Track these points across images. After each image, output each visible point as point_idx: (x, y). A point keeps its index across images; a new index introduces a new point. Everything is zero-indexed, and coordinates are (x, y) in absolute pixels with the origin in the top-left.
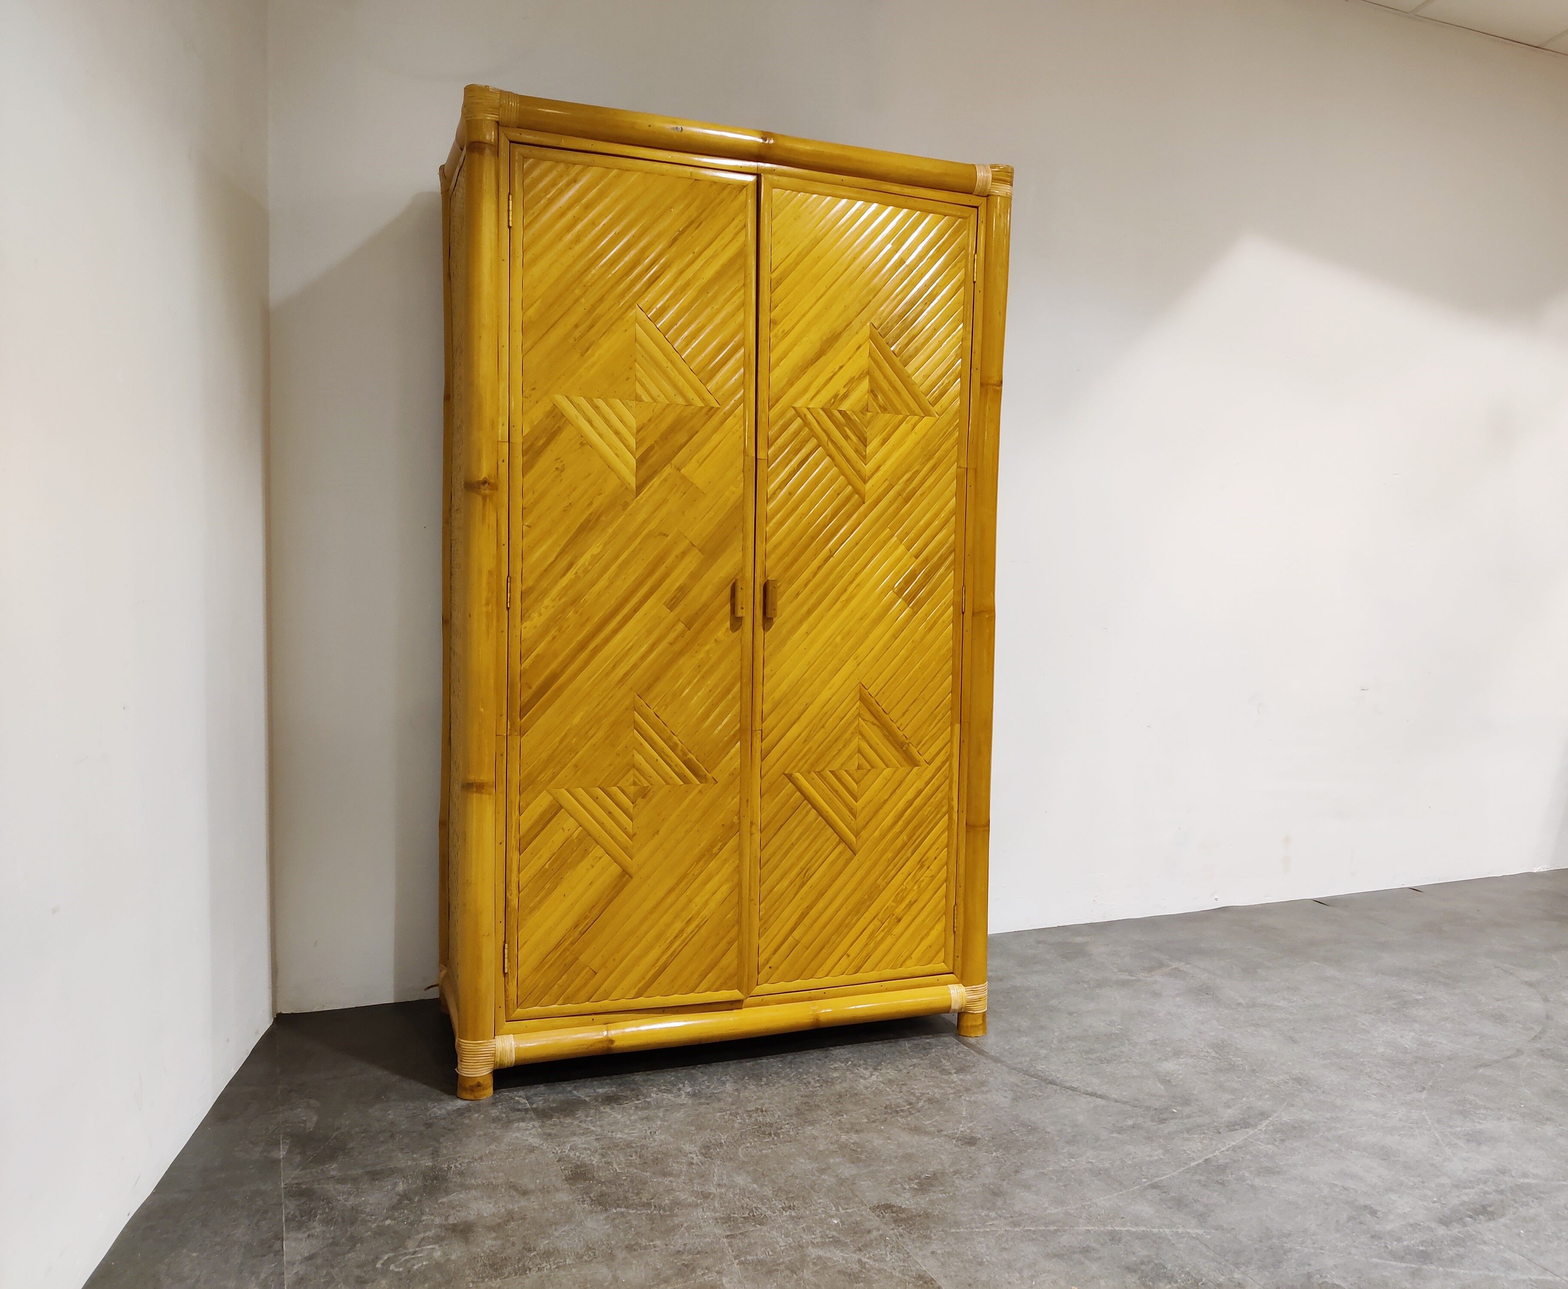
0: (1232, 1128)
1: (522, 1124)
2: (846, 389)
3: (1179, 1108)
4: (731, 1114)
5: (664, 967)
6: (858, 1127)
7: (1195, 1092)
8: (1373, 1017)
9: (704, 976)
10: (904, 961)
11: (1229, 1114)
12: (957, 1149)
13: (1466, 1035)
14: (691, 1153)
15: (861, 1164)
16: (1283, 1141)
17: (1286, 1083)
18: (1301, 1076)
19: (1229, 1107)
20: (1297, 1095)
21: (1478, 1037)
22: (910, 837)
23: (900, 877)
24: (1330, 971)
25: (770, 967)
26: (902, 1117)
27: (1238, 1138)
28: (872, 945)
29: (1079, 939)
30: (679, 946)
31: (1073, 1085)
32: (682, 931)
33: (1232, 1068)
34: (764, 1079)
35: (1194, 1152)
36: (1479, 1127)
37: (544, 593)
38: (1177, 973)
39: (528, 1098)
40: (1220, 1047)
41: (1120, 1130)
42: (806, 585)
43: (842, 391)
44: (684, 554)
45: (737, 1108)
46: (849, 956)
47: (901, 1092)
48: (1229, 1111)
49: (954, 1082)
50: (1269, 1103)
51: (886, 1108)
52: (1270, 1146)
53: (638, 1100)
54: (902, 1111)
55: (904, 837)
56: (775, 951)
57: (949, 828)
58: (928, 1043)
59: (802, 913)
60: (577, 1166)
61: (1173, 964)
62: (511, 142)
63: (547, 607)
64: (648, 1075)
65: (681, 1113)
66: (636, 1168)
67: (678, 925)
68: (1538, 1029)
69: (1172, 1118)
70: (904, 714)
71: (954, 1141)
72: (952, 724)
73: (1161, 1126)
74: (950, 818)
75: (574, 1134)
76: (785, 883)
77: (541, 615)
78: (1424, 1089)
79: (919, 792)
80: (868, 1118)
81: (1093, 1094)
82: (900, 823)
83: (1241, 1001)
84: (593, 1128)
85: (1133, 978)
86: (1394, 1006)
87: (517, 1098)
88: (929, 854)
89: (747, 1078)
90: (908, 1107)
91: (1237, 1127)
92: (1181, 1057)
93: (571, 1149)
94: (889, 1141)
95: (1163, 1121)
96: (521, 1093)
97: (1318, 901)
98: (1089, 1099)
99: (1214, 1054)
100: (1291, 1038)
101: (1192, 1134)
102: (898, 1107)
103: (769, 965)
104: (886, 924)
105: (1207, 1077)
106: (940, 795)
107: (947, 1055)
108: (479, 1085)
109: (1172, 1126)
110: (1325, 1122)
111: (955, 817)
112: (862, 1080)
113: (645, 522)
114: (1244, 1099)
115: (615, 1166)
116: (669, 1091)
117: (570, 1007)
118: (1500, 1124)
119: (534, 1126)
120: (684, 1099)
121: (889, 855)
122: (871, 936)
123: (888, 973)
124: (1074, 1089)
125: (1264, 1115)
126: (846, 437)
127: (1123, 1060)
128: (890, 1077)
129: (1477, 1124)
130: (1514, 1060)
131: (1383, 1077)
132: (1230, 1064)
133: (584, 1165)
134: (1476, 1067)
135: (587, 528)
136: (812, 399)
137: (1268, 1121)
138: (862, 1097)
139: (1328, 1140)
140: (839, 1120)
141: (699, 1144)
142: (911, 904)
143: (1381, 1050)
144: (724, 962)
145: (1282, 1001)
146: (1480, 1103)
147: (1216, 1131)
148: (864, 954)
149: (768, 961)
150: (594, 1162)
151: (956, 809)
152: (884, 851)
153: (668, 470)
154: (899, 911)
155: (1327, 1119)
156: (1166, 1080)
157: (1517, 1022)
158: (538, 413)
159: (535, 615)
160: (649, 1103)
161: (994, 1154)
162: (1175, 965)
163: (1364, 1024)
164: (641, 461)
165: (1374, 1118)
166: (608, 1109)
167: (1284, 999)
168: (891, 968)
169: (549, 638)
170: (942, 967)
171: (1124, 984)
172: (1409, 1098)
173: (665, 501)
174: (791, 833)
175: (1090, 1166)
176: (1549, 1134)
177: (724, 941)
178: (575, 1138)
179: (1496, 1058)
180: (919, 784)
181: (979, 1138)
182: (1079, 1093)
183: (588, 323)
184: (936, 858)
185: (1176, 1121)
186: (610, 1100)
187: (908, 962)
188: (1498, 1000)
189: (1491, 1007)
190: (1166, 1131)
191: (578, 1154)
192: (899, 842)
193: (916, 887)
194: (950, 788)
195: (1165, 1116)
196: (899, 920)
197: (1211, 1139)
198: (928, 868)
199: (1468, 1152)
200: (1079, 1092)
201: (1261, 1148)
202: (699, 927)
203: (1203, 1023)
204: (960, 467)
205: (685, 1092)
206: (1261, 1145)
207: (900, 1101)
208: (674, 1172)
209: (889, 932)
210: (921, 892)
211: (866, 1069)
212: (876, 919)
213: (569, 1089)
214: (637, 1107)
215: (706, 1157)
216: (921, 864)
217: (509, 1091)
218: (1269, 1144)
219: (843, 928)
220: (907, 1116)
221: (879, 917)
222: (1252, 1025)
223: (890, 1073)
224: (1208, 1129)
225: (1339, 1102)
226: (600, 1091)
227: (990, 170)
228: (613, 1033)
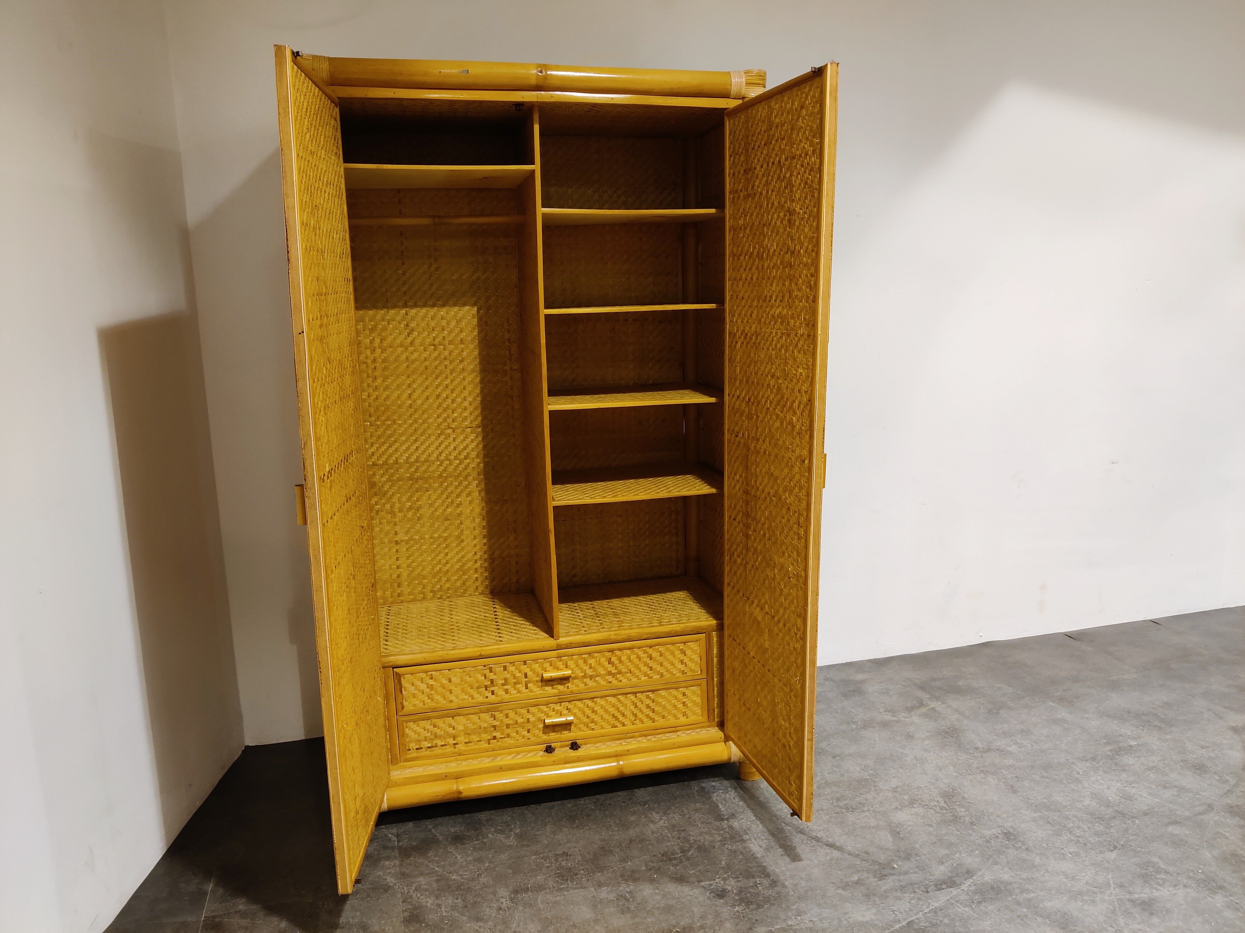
0: (939, 886)
3: (900, 863)
4: (542, 858)
6: (637, 875)
7: (917, 846)
8: (1088, 765)
11: (940, 871)
13: (1165, 787)
14: (502, 897)
15: (629, 915)
16: (979, 902)
17: (997, 837)
18: (1011, 831)
19: (943, 863)
20: (1003, 852)
21: (1176, 790)
24: (1063, 713)
27: (941, 898)
29: (860, 677)
31: (818, 835)
33: (956, 819)
34: (577, 821)
35: (901, 913)
36: (1156, 894)
38: (933, 715)
39: (398, 836)
40: (949, 796)
41: (845, 886)
45: (550, 851)
47: (679, 838)
48: (942, 868)
49: (723, 829)
50: (977, 860)
51: (663, 855)
52: (966, 909)
54: (675, 858)
58: (713, 786)
60: (415, 908)
61: (931, 704)
64: (492, 814)
65: (507, 854)
66: (458, 912)
68: (1232, 781)
69: (891, 874)
71: (708, 892)
73: (880, 883)
75: (421, 874)
78: (1115, 847)
80: (646, 865)
81: (831, 846)
83: (979, 745)
84: (437, 869)
85: (895, 719)
86: (1109, 753)
87: (390, 835)
90: (680, 854)
91: (944, 886)
92: (915, 806)
94: (657, 891)
95: (882, 877)
96: (395, 831)
97: (1069, 636)
98: (828, 850)
99: (943, 804)
100: (1012, 787)
101: (905, 893)
102: (673, 854)
105: (931, 829)
107: (725, 800)
109: (889, 883)
110: (1021, 883)
112: (651, 825)
114: (957, 855)
115: (443, 909)
118: (1175, 891)
120: (512, 841)
124: (817, 840)
125: (970, 873)
127: (866, 809)
128: (675, 822)
129: (1154, 891)
130: (1203, 817)
131: (1082, 833)
132: (954, 815)
133: (420, 907)
134: (1168, 824)
137: (971, 881)
138: (647, 843)
139: (1018, 903)
140: (624, 867)
141: (511, 888)
143: (1087, 802)
145: (1013, 745)
146: (1162, 866)
147: (925, 890)
155: (1023, 879)
156: (896, 832)
157: (1215, 773)
161: (737, 908)
162: (933, 704)
163: (1078, 773)
165: (1065, 880)
166: (452, 850)
167: (1016, 743)
171: (885, 725)
172: (1100, 858)
175: (811, 925)
176: (1218, 905)
178: (421, 879)
179: (1187, 814)
181: (729, 891)
182: (821, 844)
185: (894, 877)
186: (458, 839)
188: (1203, 748)
189: (1195, 756)
190: (884, 888)
191: (419, 895)
195: (886, 872)
197: (919, 899)
199: (1139, 923)
200: (822, 842)
201: (959, 910)
203: (941, 770)
205: (514, 833)
206: (960, 908)
207: (676, 848)
208: (485, 917)
211: (657, 813)
213: (430, 827)
214: (475, 848)
215: (512, 903)
217: (386, 828)
218: (967, 906)
220: (677, 865)
222: (982, 772)
223: (676, 818)
224: (919, 888)
225: (1038, 860)
226: (452, 830)
227: (744, 75)
228: (461, 788)
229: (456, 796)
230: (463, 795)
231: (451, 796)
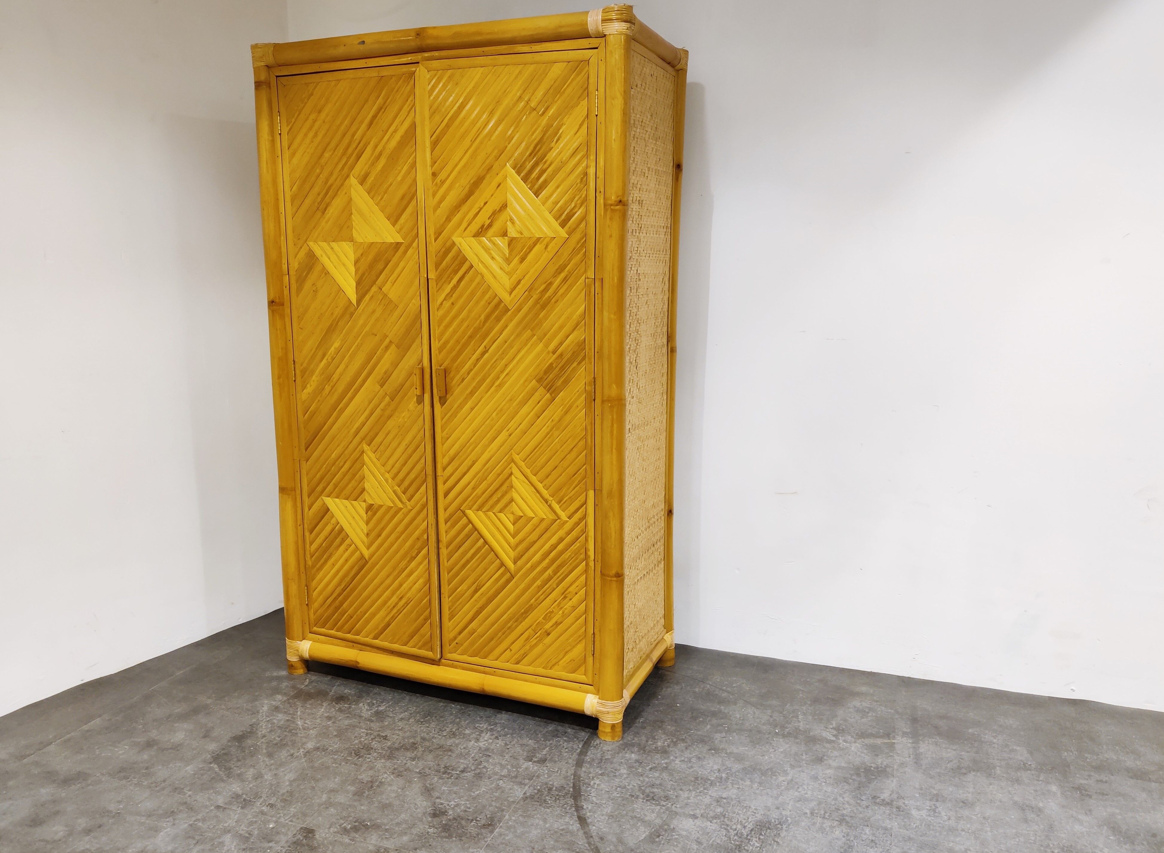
1: (279, 697)
2: (490, 221)
4: (367, 734)
5: (388, 625)
6: (405, 773)
9: (412, 637)
10: (553, 665)
12: (421, 816)
14: (305, 748)
15: (356, 798)
22: (555, 572)
23: (548, 601)
25: (457, 643)
28: (527, 647)
30: (396, 613)
31: (586, 806)
32: (397, 604)
34: (428, 718)
37: (313, 372)
40: (766, 827)
42: (468, 374)
43: (488, 222)
44: (387, 348)
45: (379, 731)
46: (511, 650)
47: (476, 761)
49: (519, 768)
51: (445, 767)
54: (449, 774)
55: (550, 571)
56: (460, 633)
57: (586, 571)
59: (477, 611)
61: (899, 738)
62: (277, 76)
63: (314, 381)
65: (351, 722)
66: (267, 745)
67: (394, 599)
70: (547, 477)
71: (431, 809)
72: (586, 490)
74: (587, 565)
76: (464, 586)
77: (311, 386)
79: (561, 540)
80: (423, 769)
81: (582, 819)
82: (547, 561)
83: (884, 795)
84: (299, 713)
85: (834, 739)
88: (570, 589)
89: (419, 713)
90: (458, 773)
92: (715, 822)
93: (268, 721)
94: (400, 791)
98: (574, 822)
99: (747, 830)
102: (453, 770)
103: (456, 641)
104: (538, 634)
106: (578, 545)
107: (558, 746)
108: (292, 666)
111: (592, 564)
112: (473, 742)
113: (364, 325)
115: (263, 740)
117: (340, 634)
119: (281, 701)
120: (368, 714)
121: (538, 583)
122: (527, 639)
123: (541, 671)
124: (579, 808)
126: (493, 258)
127: (664, 804)
128: (492, 748)
133: (254, 733)
135: (330, 330)
136: (464, 231)
138: (449, 754)
140: (406, 764)
141: (319, 745)
142: (557, 624)
144: (422, 631)
145: (925, 811)
148: (522, 652)
149: (455, 638)
150: (260, 733)
151: (592, 557)
152: (534, 580)
153: (374, 289)
154: (547, 626)
156: (659, 834)
158: (302, 254)
159: (308, 386)
161: (431, 830)
162: (900, 740)
164: (358, 284)
166: (326, 705)
167: (933, 810)
168: (543, 668)
169: (317, 401)
170: (583, 678)
171: (813, 741)
173: (373, 312)
174: (466, 552)
177: (422, 617)
178: (282, 715)
180: (561, 533)
181: (447, 815)
182: (575, 815)
183: (324, 191)
184: (576, 594)
186: (339, 699)
187: (556, 667)
191: (264, 725)
192: (546, 574)
193: (561, 612)
194: (586, 540)
196: (549, 634)
198: (571, 599)
200: (578, 812)
202: (407, 604)
203: (799, 801)
204: (588, 278)
205: (378, 709)
207: (462, 766)
208: (276, 756)
209: (540, 640)
210: (565, 616)
211: (492, 735)
212: (530, 629)
214: (340, 709)
215: (304, 755)
216: (565, 595)
219: (506, 629)
220: (443, 779)
221: (533, 627)
222: (842, 820)
223: (499, 744)
227: (601, 13)
229: (355, 664)
230: (360, 665)
231: (351, 663)
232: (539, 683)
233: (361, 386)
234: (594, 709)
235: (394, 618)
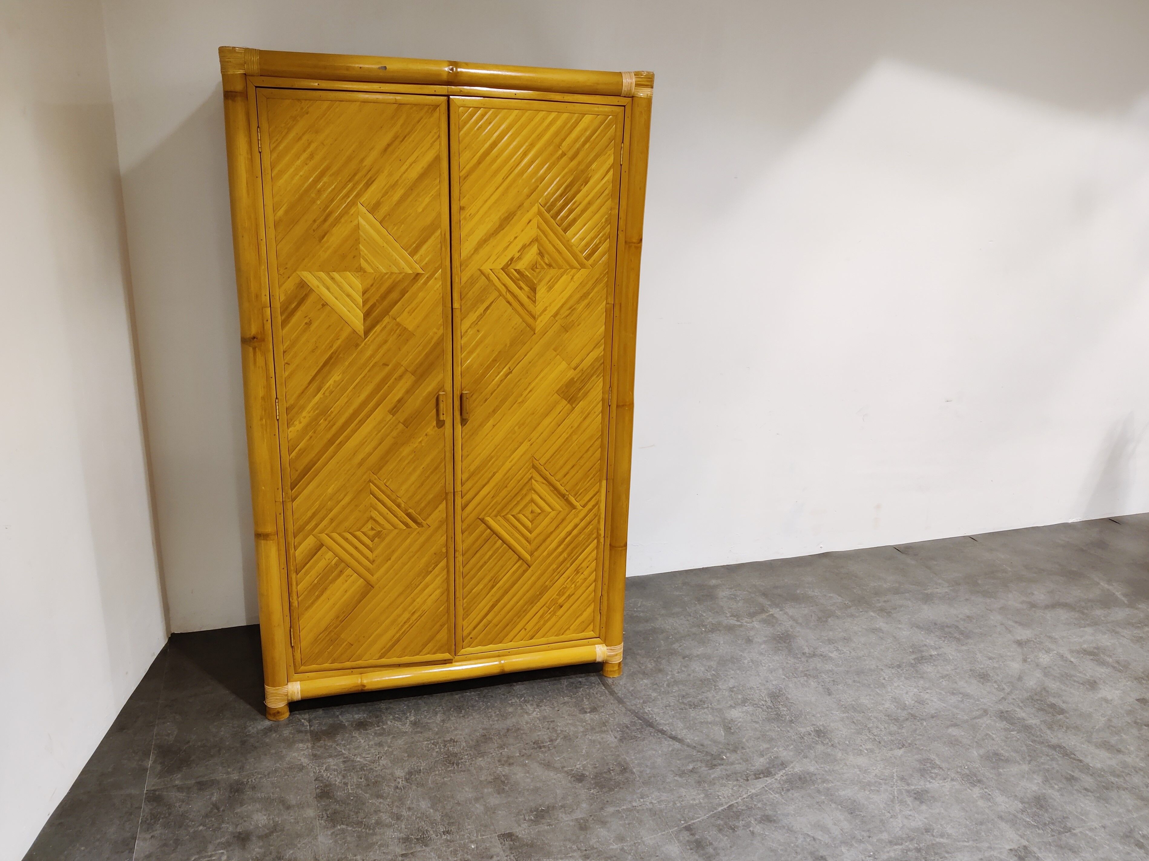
0: (757, 776)
1: (301, 745)
2: (520, 253)
3: (728, 755)
4: (433, 744)
5: (398, 640)
6: (511, 761)
7: (744, 740)
8: (893, 672)
9: (425, 645)
10: (565, 631)
11: (760, 762)
12: (569, 785)
13: (953, 694)
14: (399, 778)
15: (503, 795)
16: (788, 790)
17: (810, 734)
18: (822, 728)
19: (763, 756)
20: (813, 747)
21: (961, 696)
22: (569, 555)
23: (562, 580)
24: (881, 623)
25: (471, 638)
26: (543, 752)
27: (757, 786)
28: (542, 622)
29: (714, 582)
30: (408, 628)
31: (664, 729)
32: (409, 619)
33: (778, 717)
34: (463, 711)
35: (724, 797)
36: (928, 785)
37: (303, 408)
38: (771, 621)
39: (310, 721)
40: (775, 696)
41: (682, 774)
42: (492, 394)
43: (517, 255)
44: (401, 377)
45: (439, 738)
46: (526, 629)
47: (548, 729)
48: (762, 760)
49: (585, 721)
50: (791, 753)
51: (534, 743)
52: (777, 796)
53: (378, 726)
54: (544, 746)
55: (565, 555)
56: (474, 628)
57: (597, 547)
58: (580, 682)
59: (493, 604)
60: (326, 786)
61: (771, 610)
62: (256, 87)
63: (305, 417)
64: (391, 703)
65: (403, 740)
66: (362, 790)
67: (406, 615)
68: (1007, 690)
69: (720, 765)
70: (565, 476)
71: (570, 777)
72: (600, 481)
73: (710, 771)
74: (598, 542)
75: (330, 756)
76: (481, 586)
77: (300, 423)
78: (903, 746)
79: (576, 526)
80: (520, 752)
81: (674, 738)
82: (562, 546)
83: (806, 650)
84: (343, 751)
85: (739, 623)
86: (913, 662)
87: (303, 721)
88: (583, 565)
89: (452, 710)
90: (549, 743)
91: (761, 776)
92: (746, 705)
93: (326, 770)
94: (527, 775)
95: (713, 766)
96: (307, 716)
97: (898, 549)
98: (671, 742)
99: (769, 704)
100: (828, 689)
101: (730, 781)
102: (543, 743)
103: (471, 636)
104: (552, 609)
105: (757, 726)
106: (591, 527)
107: (589, 694)
108: (277, 713)
109: (717, 772)
110: (823, 774)
111: (602, 540)
112: (526, 716)
113: (372, 356)
114: (775, 749)
115: (349, 787)
116: (400, 720)
117: (336, 665)
118: (943, 784)
119: (308, 748)
120: (407, 728)
121: (554, 566)
122: (542, 617)
123: (553, 638)
124: (663, 732)
125: (783, 765)
126: (521, 288)
127: (706, 706)
128: (546, 714)
129: (928, 783)
130: (977, 721)
131: (879, 733)
132: (777, 714)
133: (330, 785)
134: (948, 727)
135: (329, 363)
136: (493, 263)
137: (784, 771)
138: (522, 732)
139: (819, 791)
140: (501, 753)
141: (406, 770)
142: (570, 596)
143: (887, 705)
144: (438, 637)
145: (835, 652)
146: (938, 762)
147: (745, 778)
148: (537, 628)
149: (470, 634)
150: (337, 783)
151: (603, 535)
152: (550, 565)
153: (386, 320)
154: (560, 601)
155: (826, 771)
156: (728, 727)
157: (995, 682)
158: (290, 285)
159: (297, 423)
160: (384, 729)
161: (592, 791)
162: (773, 611)
163: (884, 679)
164: (367, 315)
165: (858, 772)
166: (357, 735)
167: (837, 650)
168: (556, 636)
169: (308, 437)
170: (592, 634)
171: (730, 629)
172: (890, 754)
173: (386, 342)
174: (484, 555)
175: (651, 806)
176: (975, 796)
177: (439, 624)
178: (330, 760)
179: (966, 717)
180: (576, 520)
181: (587, 776)
182: (666, 737)
183: (322, 218)
184: (588, 567)
185: (722, 767)
186: (361, 725)
187: (567, 632)
188: (990, 659)
189: (982, 666)
190: (712, 776)
191: (329, 774)
192: (561, 558)
193: (573, 586)
194: (599, 522)
195: (715, 762)
196: (561, 607)
197: (740, 786)
198: (582, 573)
199: (911, 810)
200: (666, 735)
201: (771, 796)
202: (421, 616)
203: (772, 672)
204: (608, 304)
205: (410, 721)
206: (771, 794)
207: (545, 737)
208: (385, 795)
209: (554, 613)
210: (577, 588)
211: (532, 705)
212: (545, 606)
213: (338, 713)
214: (375, 733)
215: (407, 782)
216: (577, 571)
217: (300, 714)
218: (777, 793)
219: (521, 613)
220: (546, 752)
221: (547, 605)
222: (806, 675)
223: (547, 710)
224: (741, 777)
225: (839, 755)
226: (357, 716)
227: (634, 77)
228: (365, 681)
229: (360, 688)
230: (366, 688)
231: (356, 689)
232: (552, 649)
233: (368, 416)
234: (605, 656)
235: (404, 633)
